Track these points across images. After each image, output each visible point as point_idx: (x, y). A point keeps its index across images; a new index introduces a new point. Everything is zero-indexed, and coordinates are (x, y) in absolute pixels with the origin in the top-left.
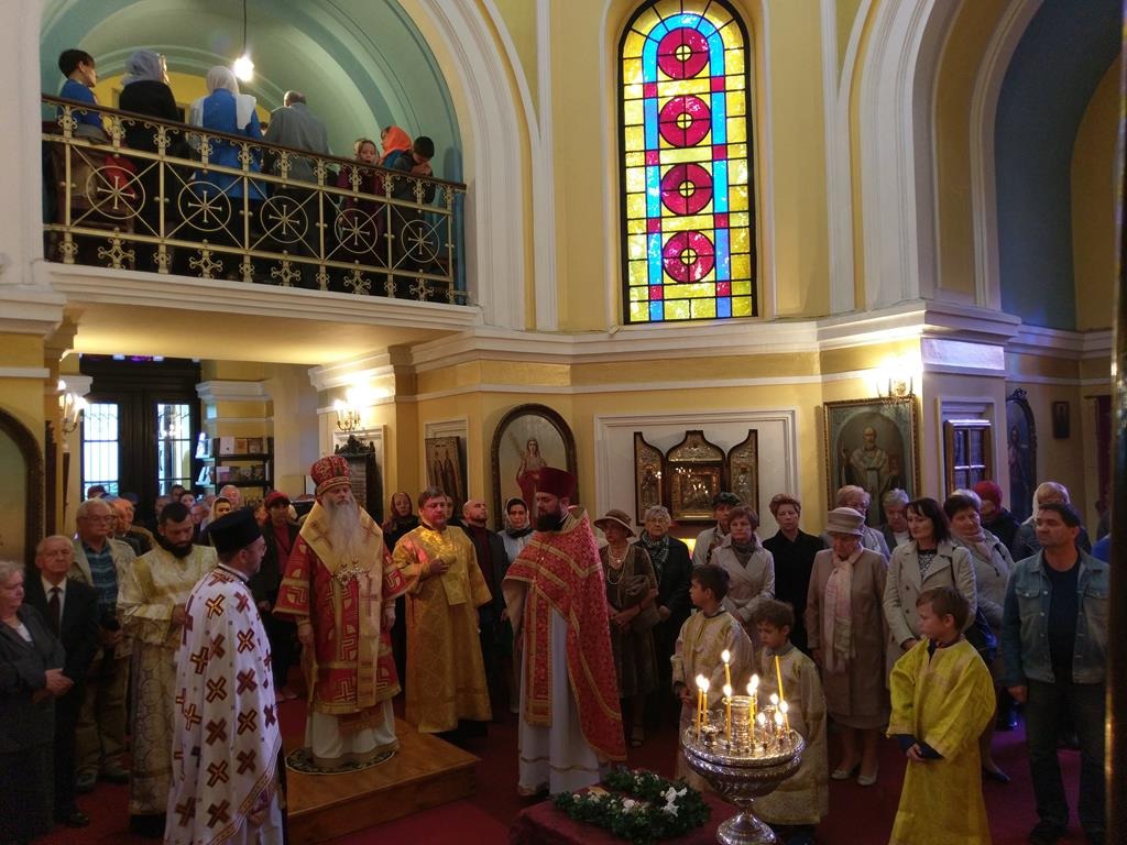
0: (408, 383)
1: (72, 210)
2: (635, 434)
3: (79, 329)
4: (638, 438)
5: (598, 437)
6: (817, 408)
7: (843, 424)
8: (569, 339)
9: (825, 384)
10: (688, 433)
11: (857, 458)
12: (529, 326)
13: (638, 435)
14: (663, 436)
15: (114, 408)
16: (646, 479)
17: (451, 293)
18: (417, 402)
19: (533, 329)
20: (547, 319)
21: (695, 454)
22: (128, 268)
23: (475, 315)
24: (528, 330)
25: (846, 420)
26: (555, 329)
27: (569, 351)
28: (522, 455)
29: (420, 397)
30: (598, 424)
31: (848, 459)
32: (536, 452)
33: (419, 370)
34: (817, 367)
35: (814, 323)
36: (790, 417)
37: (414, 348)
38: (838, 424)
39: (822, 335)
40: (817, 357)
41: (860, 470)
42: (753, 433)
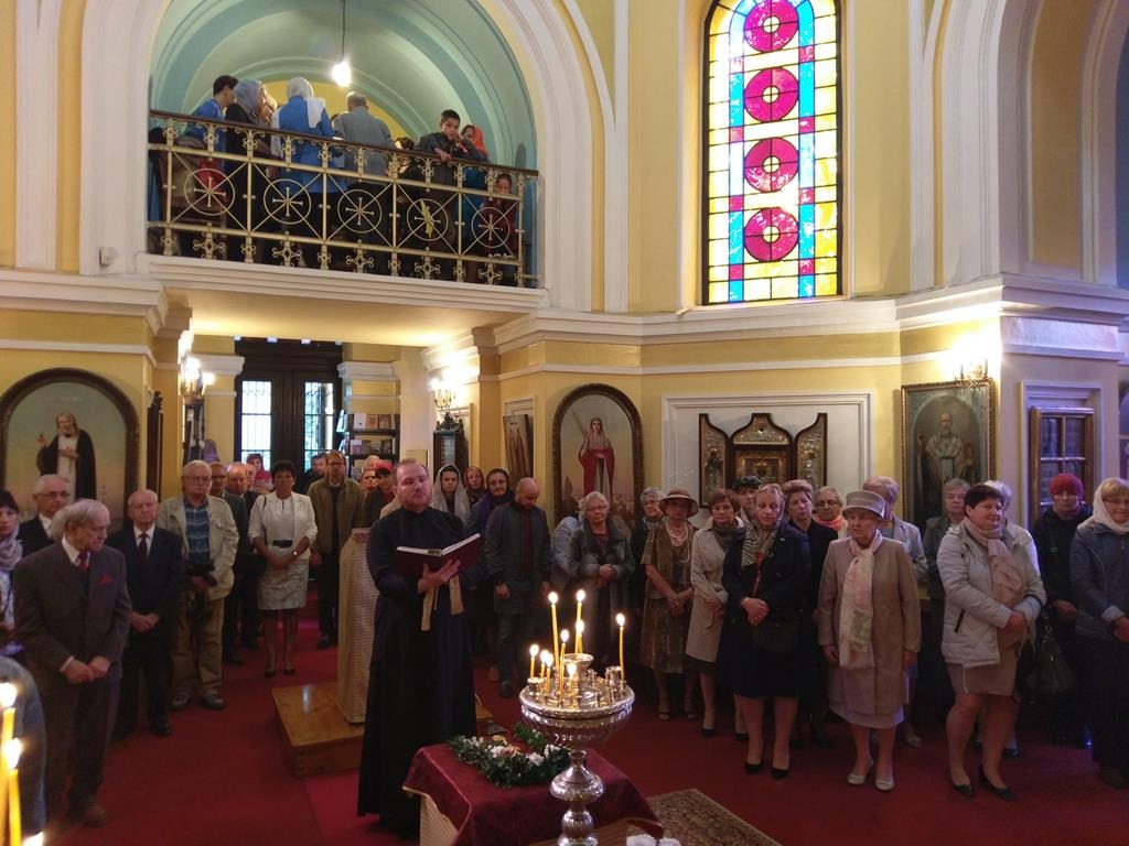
0: (492, 363)
1: (172, 208)
2: (701, 415)
3: (194, 312)
4: (703, 420)
5: (665, 417)
6: (895, 392)
7: (920, 409)
8: (639, 320)
9: (905, 366)
10: (754, 415)
11: (933, 445)
12: (597, 307)
13: (704, 417)
14: (729, 418)
15: (267, 386)
16: (710, 461)
17: (520, 276)
18: (500, 382)
19: (601, 311)
20: (616, 299)
21: (761, 437)
23: (542, 297)
24: (594, 312)
25: (923, 405)
26: (624, 309)
27: (640, 332)
28: (585, 433)
29: (501, 377)
30: (666, 405)
31: (924, 446)
32: (600, 431)
33: (501, 350)
34: (897, 347)
35: (893, 301)
36: (865, 400)
37: (496, 330)
38: (916, 409)
39: (901, 314)
40: (897, 339)
41: (935, 458)
42: (823, 417)
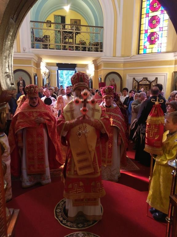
0: (97, 67)
2: (133, 78)
5: (127, 78)
6: (172, 73)
8: (123, 58)
12: (114, 56)
18: (98, 71)
20: (118, 54)
21: (144, 82)
22: (44, 49)
26: (120, 56)
28: (111, 82)
32: (114, 81)
34: (174, 63)
36: (166, 75)
38: (175, 76)
39: (175, 56)
42: (157, 78)
